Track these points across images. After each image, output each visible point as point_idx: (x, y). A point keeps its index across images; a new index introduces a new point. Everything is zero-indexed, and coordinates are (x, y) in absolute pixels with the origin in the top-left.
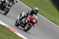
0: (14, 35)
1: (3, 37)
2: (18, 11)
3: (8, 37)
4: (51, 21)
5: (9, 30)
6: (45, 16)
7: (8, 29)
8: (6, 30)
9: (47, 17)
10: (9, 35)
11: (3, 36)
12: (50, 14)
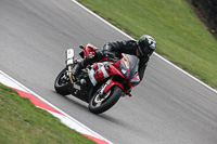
1: (8, 132)
2: (65, 34)
3: (28, 131)
5: (33, 106)
6: (165, 51)
7: (27, 100)
8: (20, 103)
9: (171, 55)
10: (32, 123)
11: (10, 127)
12: (182, 46)
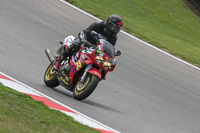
0: (63, 123)
3: (45, 131)
4: (183, 59)
5: (47, 108)
6: (164, 45)
7: (41, 103)
8: (35, 107)
10: (47, 124)
